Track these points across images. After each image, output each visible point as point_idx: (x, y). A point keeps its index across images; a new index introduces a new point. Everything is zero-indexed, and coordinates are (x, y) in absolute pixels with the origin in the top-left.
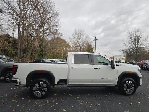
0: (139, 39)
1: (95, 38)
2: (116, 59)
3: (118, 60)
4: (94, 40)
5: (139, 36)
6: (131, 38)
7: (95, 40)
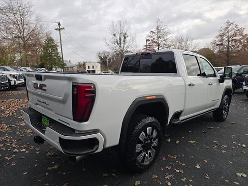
0: (125, 38)
1: (59, 24)
2: (89, 67)
3: (91, 69)
4: (56, 29)
5: (126, 34)
6: (114, 35)
7: (59, 29)
